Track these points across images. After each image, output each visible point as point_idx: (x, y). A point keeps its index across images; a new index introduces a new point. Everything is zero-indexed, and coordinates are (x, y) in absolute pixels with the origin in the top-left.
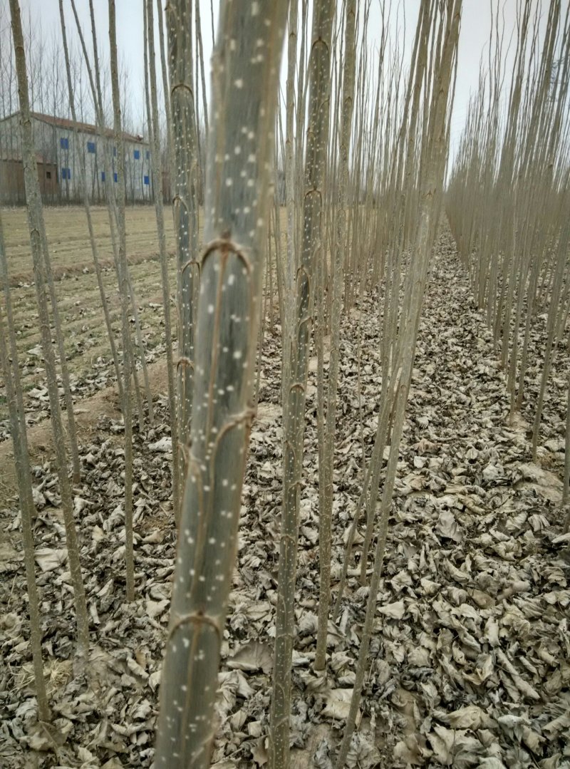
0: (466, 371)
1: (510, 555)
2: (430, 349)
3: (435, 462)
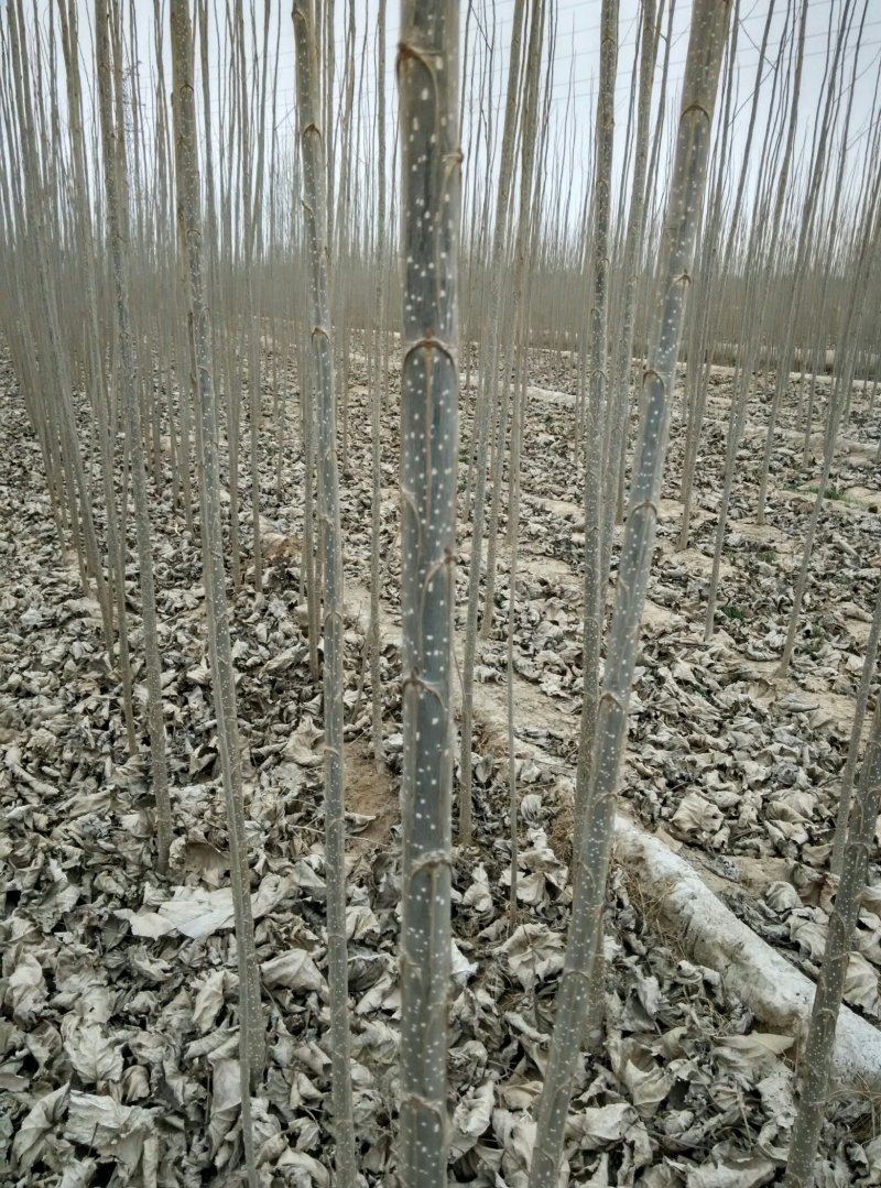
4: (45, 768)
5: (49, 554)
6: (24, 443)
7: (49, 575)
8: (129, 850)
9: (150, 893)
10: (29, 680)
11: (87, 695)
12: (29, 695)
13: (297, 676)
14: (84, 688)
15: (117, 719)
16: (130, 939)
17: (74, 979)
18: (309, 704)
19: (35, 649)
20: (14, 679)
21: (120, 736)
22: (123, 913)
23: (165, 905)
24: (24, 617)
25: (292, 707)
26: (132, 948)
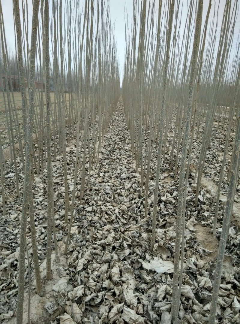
0: (121, 149)
1: (126, 195)
2: (110, 143)
3: (107, 175)
4: (124, 216)
5: (129, 160)
6: (125, 131)
7: (128, 166)
8: (143, 243)
9: (148, 257)
10: (122, 192)
11: (135, 199)
12: (121, 196)
13: (191, 204)
14: (135, 197)
15: (142, 207)
16: (141, 268)
17: (127, 274)
18: (194, 213)
19: (123, 184)
20: (118, 191)
21: (142, 211)
22: (140, 260)
23: (151, 261)
24: (122, 175)
25: (189, 213)
26: (142, 271)
